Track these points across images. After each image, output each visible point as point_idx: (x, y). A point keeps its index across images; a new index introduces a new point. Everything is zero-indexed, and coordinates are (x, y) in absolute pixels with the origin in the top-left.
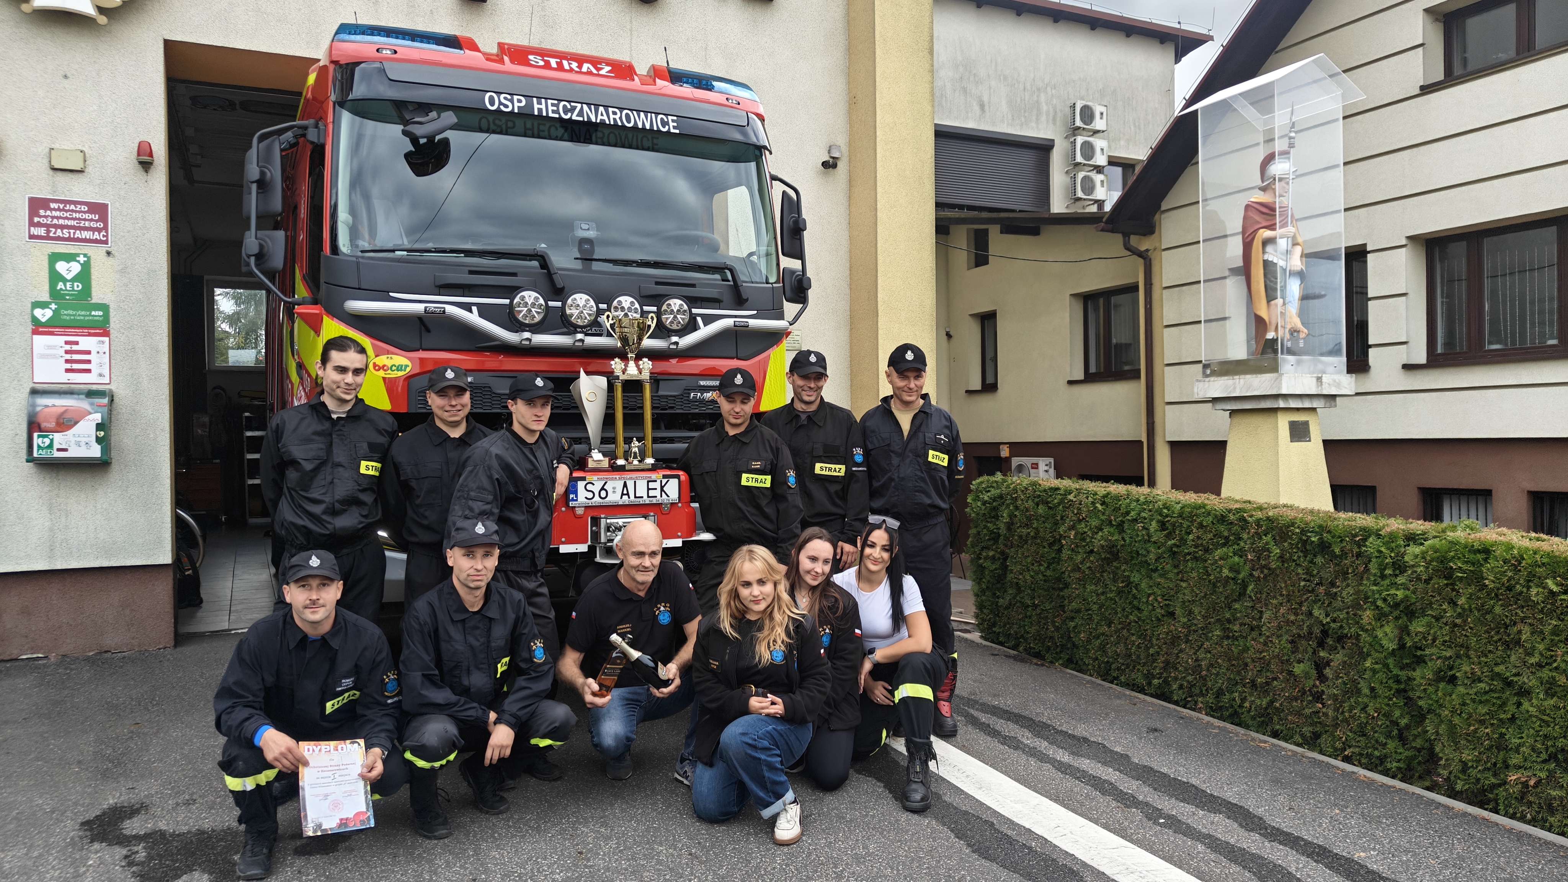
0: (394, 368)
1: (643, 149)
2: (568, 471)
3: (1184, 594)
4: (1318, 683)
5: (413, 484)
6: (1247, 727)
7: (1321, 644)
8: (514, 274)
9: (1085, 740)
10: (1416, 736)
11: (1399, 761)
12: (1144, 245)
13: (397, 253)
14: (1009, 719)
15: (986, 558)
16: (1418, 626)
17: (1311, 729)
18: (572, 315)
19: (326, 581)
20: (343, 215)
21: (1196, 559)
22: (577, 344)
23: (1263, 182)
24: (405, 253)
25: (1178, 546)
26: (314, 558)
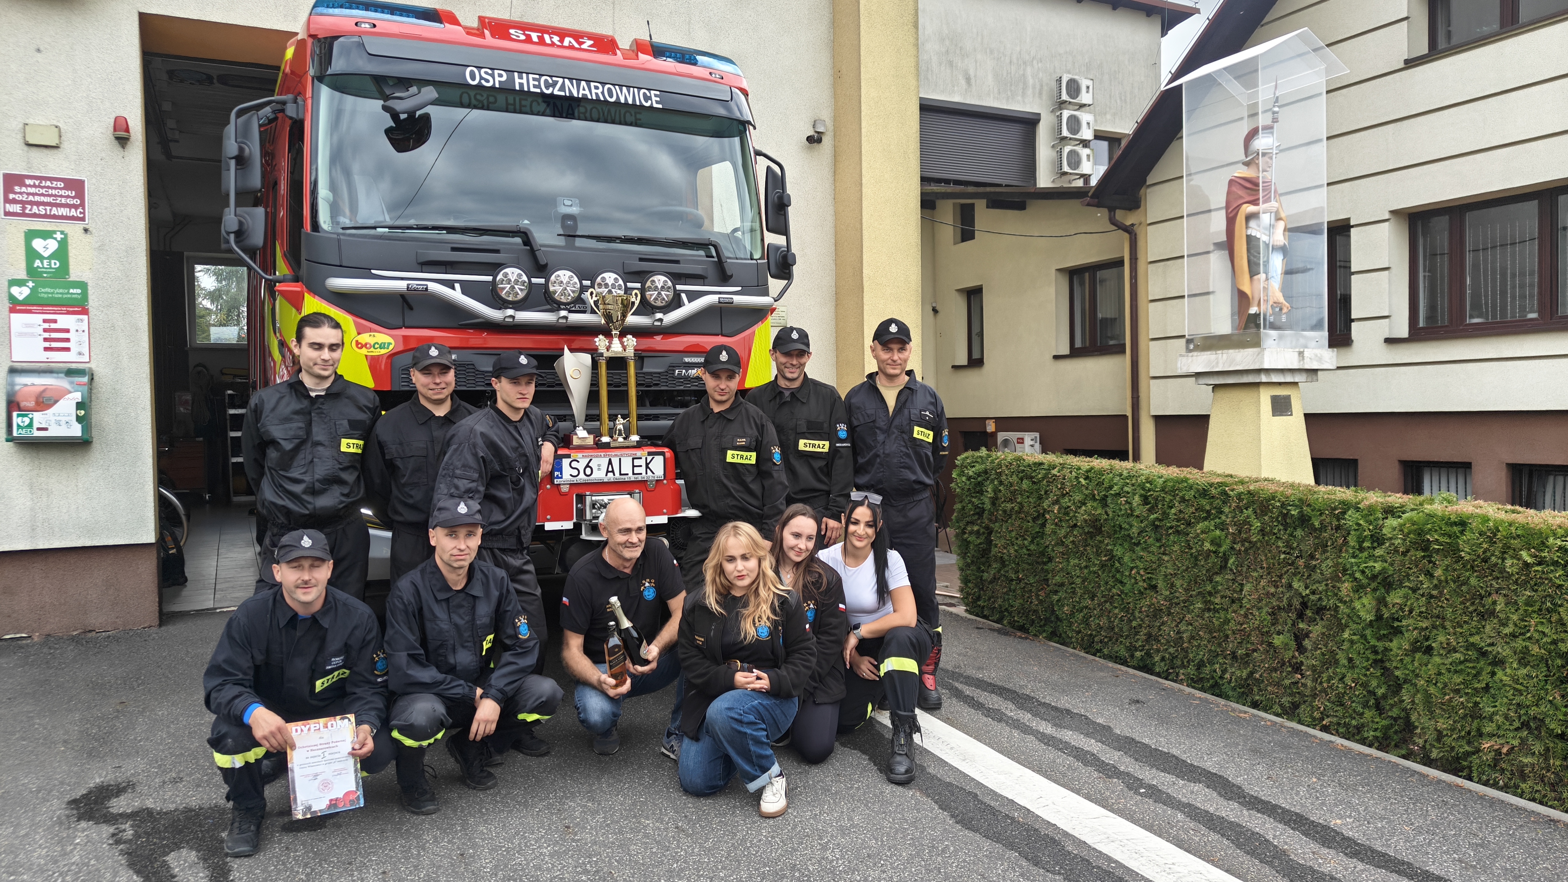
0: (377, 346)
1: (626, 124)
2: (553, 449)
3: (1166, 567)
4: (1297, 654)
5: (399, 463)
6: (1227, 698)
7: (1301, 616)
8: (497, 251)
9: (1068, 712)
10: (1392, 706)
11: (1376, 730)
12: (1130, 219)
13: (379, 230)
14: (993, 692)
15: (971, 533)
16: (1395, 598)
17: (1289, 699)
18: (555, 292)
19: (317, 561)
20: (323, 192)
21: (1178, 532)
22: (560, 321)
23: (1246, 157)
24: (387, 230)
25: (1160, 520)
26: (305, 538)
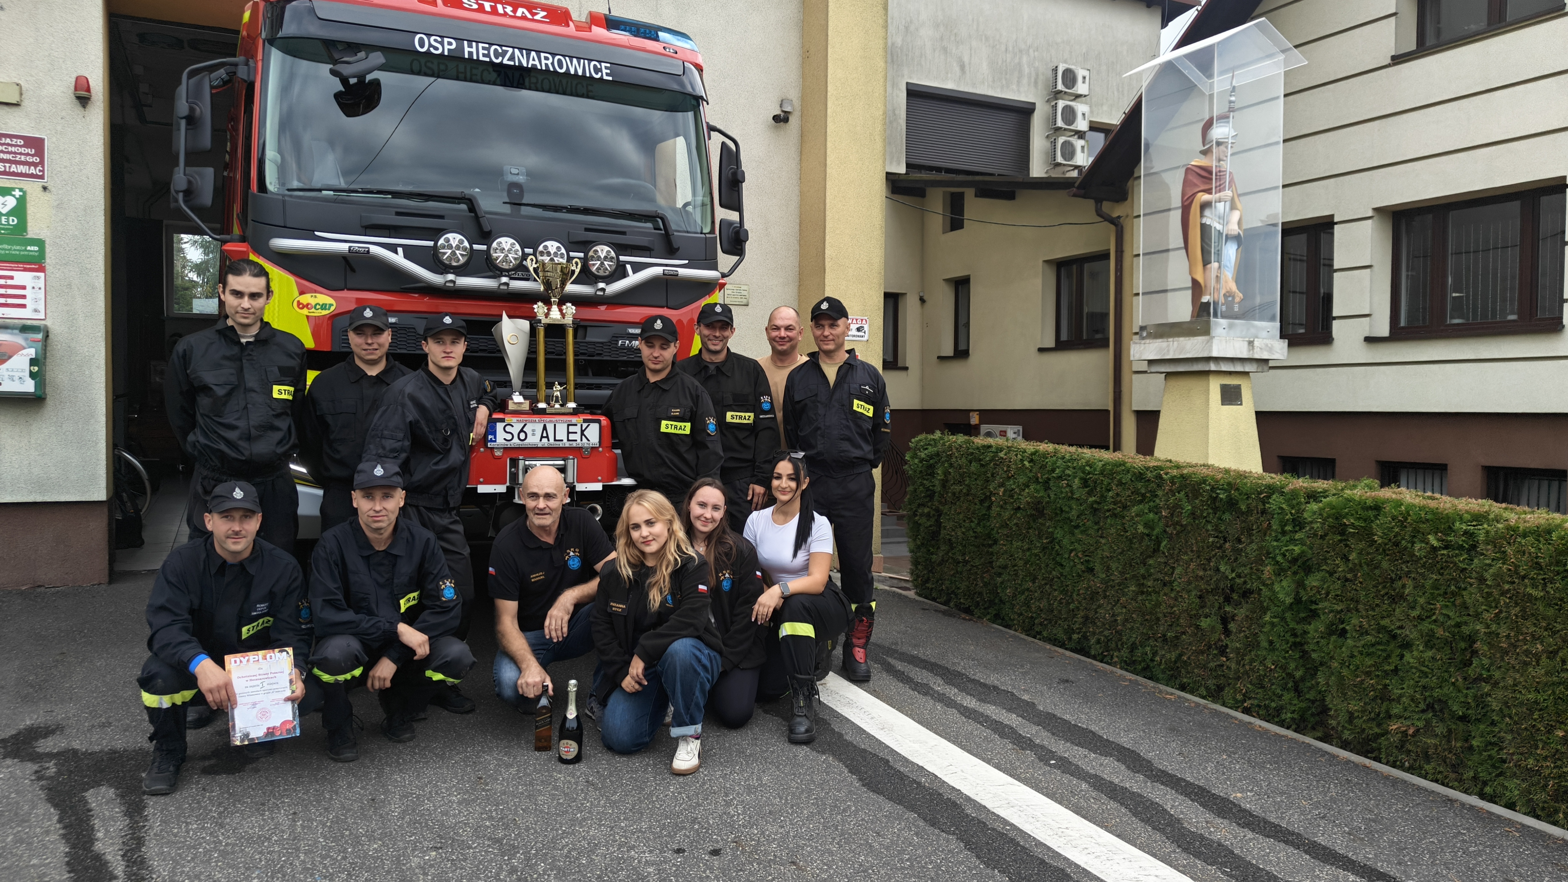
1: (577, 95)
2: (488, 412)
3: (1103, 550)
4: (1223, 637)
5: (329, 419)
6: (1157, 680)
7: (1228, 600)
8: (441, 217)
9: (995, 688)
10: (1310, 688)
11: (1293, 712)
12: (1117, 211)
13: (324, 192)
14: (924, 668)
15: (922, 515)
16: (1313, 581)
17: (1214, 681)
18: (497, 258)
19: (248, 513)
20: (271, 153)
21: (1115, 516)
22: (502, 287)
23: (1204, 146)
24: (332, 193)
25: (1099, 503)
26: (237, 490)
